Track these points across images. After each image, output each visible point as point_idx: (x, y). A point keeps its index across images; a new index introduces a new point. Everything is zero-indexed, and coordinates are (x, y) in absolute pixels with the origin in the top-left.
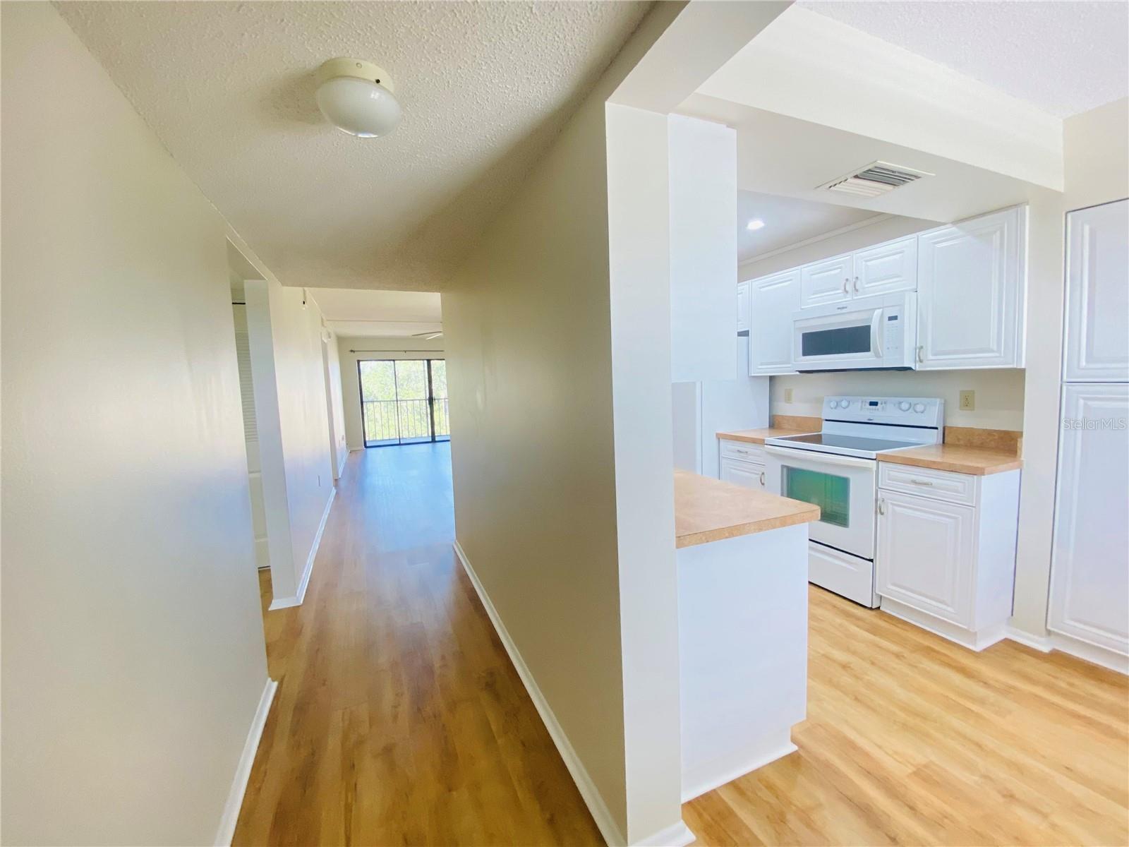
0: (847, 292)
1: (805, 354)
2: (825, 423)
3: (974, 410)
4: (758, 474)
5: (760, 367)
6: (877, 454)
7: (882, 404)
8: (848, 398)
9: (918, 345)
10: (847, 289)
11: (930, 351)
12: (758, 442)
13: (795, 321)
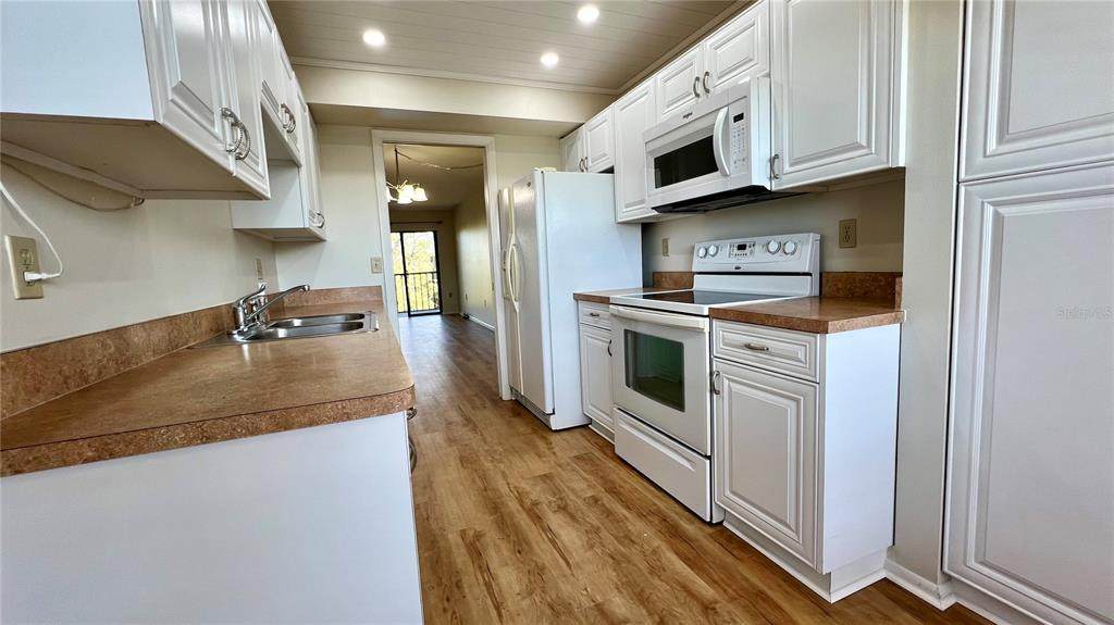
0: (697, 95)
1: (658, 184)
2: (696, 275)
3: (855, 247)
4: (607, 342)
5: (625, 210)
6: (709, 309)
7: (750, 247)
8: (717, 243)
9: (773, 155)
10: (698, 92)
11: (786, 159)
12: (605, 301)
13: (646, 143)
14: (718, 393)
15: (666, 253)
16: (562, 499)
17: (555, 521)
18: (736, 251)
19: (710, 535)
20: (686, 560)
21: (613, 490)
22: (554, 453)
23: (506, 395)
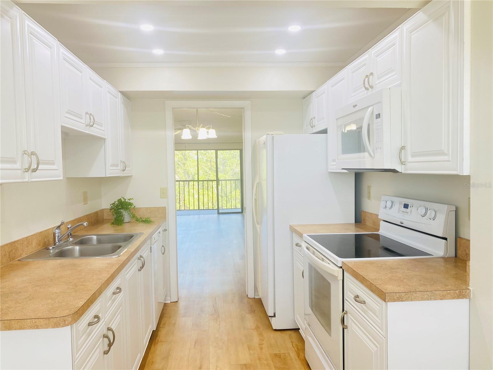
0: (367, 89)
1: (343, 152)
2: (382, 223)
6: (342, 263)
7: (411, 207)
8: (393, 198)
9: (402, 145)
10: (366, 86)
11: (409, 152)
12: (302, 237)
13: (337, 119)
14: (346, 328)
15: (369, 196)
18: (402, 208)
23: (251, 294)
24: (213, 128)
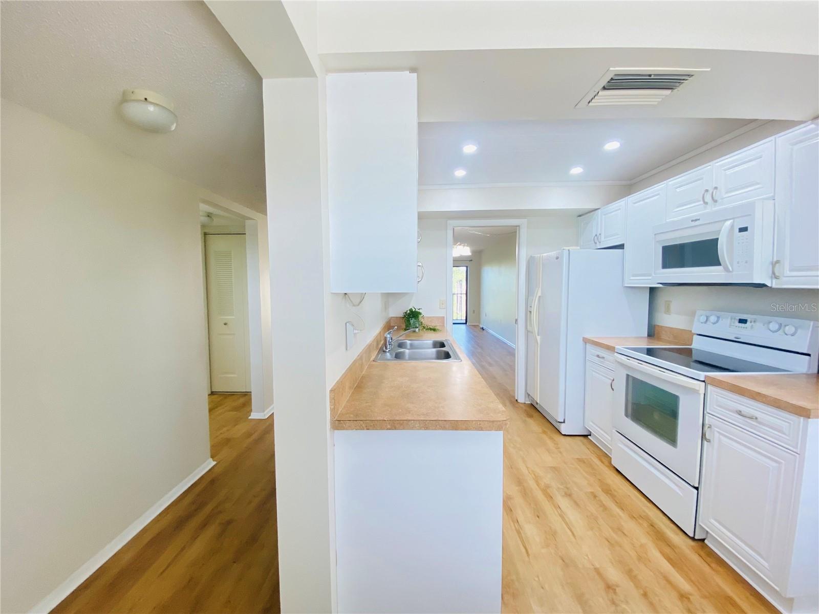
0: (706, 203)
1: (665, 266)
2: (695, 337)
4: (610, 379)
5: (632, 278)
6: (706, 377)
7: (751, 322)
8: (719, 313)
9: (775, 260)
10: (706, 200)
11: (787, 267)
12: (611, 349)
13: (655, 235)
14: (709, 441)
15: (668, 311)
16: (568, 488)
17: (564, 503)
18: (737, 323)
19: (692, 547)
20: (669, 560)
21: (608, 491)
22: (560, 452)
23: (521, 398)
24: (467, 246)
